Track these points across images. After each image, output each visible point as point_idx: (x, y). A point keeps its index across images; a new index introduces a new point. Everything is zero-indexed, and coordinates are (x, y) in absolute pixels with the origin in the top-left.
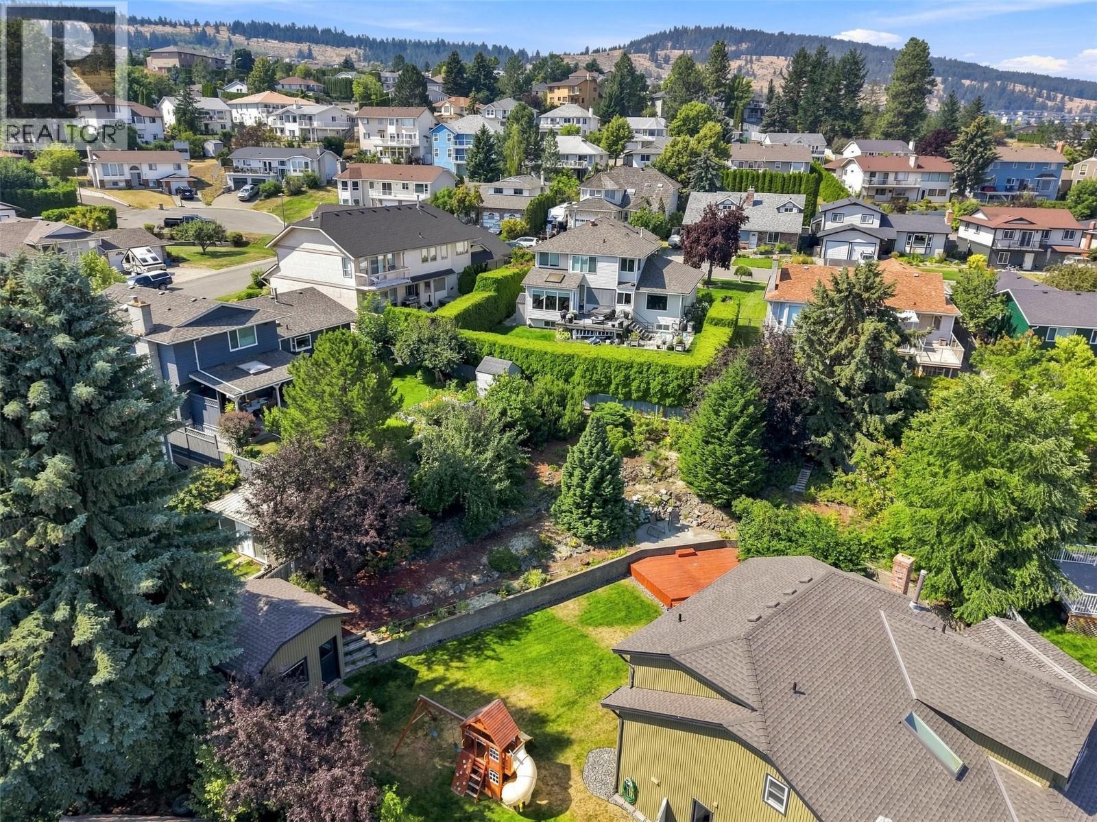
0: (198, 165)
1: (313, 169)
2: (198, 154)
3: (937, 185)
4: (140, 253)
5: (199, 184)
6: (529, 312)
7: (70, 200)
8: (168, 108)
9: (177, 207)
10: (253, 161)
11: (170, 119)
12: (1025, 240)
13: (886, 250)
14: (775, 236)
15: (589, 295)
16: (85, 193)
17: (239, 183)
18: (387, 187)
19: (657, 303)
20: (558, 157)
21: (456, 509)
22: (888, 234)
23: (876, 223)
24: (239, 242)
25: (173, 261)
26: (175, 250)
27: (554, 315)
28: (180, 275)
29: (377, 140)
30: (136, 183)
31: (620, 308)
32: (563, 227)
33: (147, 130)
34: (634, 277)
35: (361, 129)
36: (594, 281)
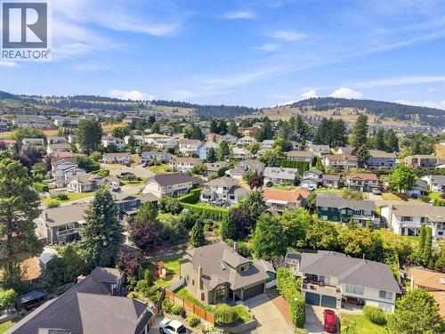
0: (133, 156)
1: (164, 158)
2: (133, 152)
3: (353, 165)
4: (114, 183)
5: (132, 162)
6: (202, 198)
7: (98, 168)
8: (127, 139)
9: (125, 169)
10: (147, 155)
11: (127, 142)
12: (360, 183)
13: (320, 184)
14: (287, 180)
15: (216, 196)
16: (102, 165)
17: (143, 162)
18: (183, 164)
19: (233, 198)
20: (233, 155)
21: (168, 238)
22: (321, 180)
23: (317, 177)
24: (139, 179)
25: (122, 184)
26: (122, 181)
27: (207, 200)
28: (123, 188)
29: (184, 149)
30: (115, 162)
31: (224, 199)
32: (228, 176)
33: (120, 146)
34: (227, 191)
35: (180, 145)
36: (217, 192)
